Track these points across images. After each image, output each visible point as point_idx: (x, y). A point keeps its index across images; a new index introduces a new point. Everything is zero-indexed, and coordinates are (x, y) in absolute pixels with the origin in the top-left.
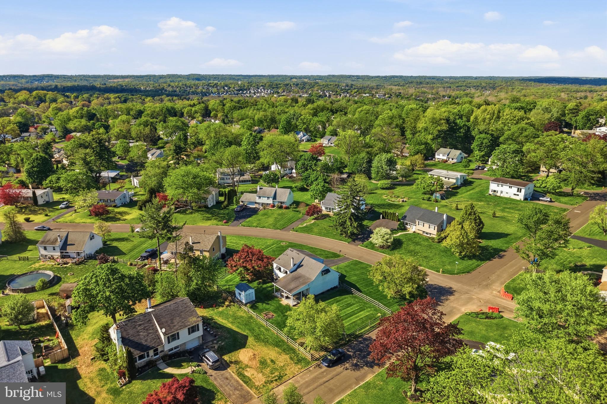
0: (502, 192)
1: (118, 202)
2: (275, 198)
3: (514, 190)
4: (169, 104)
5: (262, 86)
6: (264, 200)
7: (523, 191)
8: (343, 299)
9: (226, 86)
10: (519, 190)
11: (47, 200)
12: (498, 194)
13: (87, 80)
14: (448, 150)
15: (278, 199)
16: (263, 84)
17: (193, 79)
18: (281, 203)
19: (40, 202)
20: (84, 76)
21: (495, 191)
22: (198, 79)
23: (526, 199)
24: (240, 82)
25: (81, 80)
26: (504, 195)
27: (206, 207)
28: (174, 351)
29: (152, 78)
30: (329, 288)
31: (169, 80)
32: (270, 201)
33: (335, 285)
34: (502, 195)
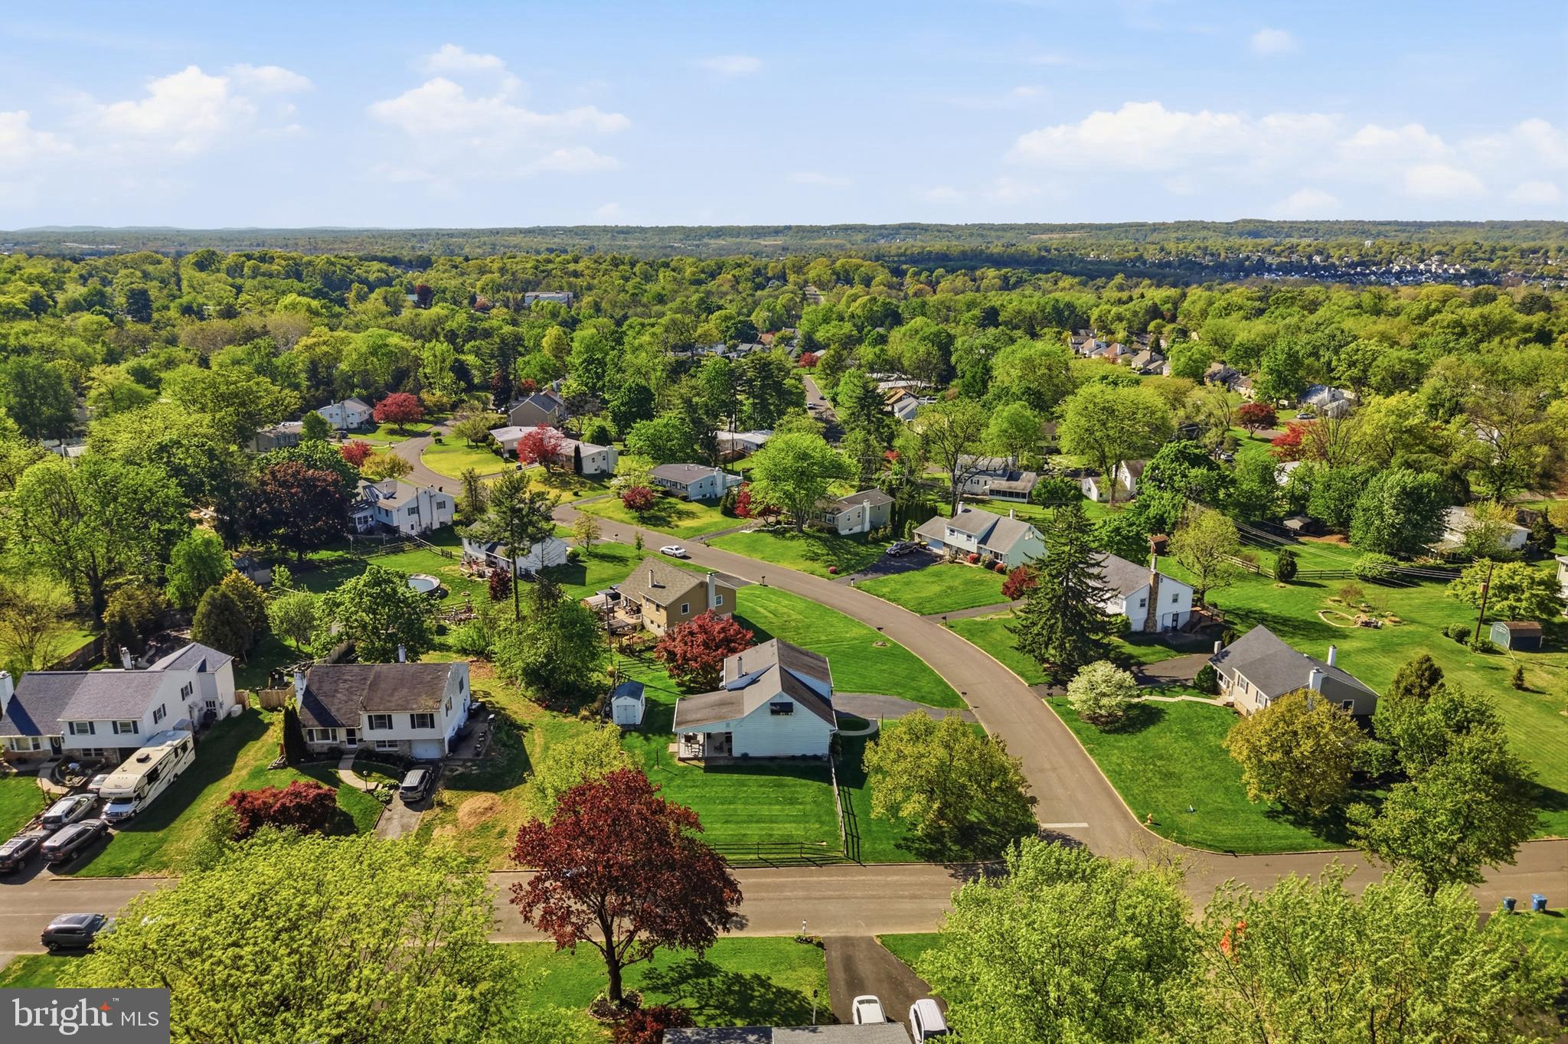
1: (691, 492)
2: (985, 540)
4: (1063, 297)
5: (1439, 253)
6: (959, 541)
8: (795, 785)
9: (1319, 252)
11: (604, 467)
13: (982, 236)
15: (992, 545)
16: (1444, 249)
17: (1241, 235)
18: (997, 555)
19: (589, 468)
20: (981, 226)
22: (1255, 234)
24: (1368, 243)
25: (972, 235)
27: (834, 532)
28: (387, 749)
29: (1133, 230)
30: (798, 753)
31: (1174, 235)
32: (972, 546)
33: (819, 753)
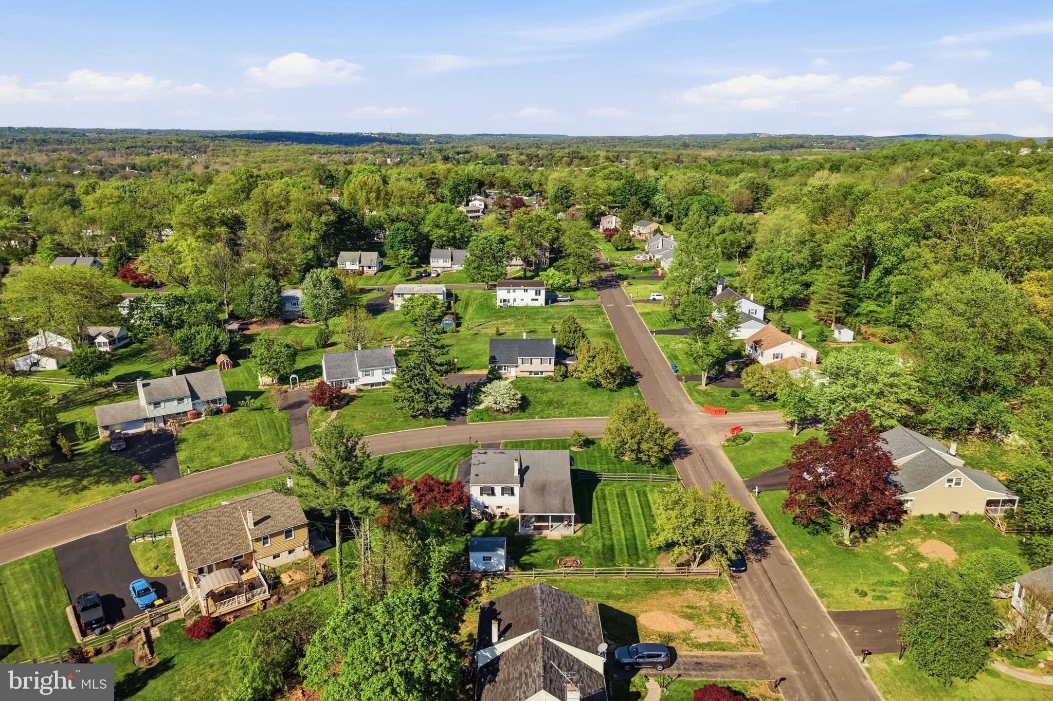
0: (515, 300)
2: (194, 396)
3: (531, 293)
6: (170, 408)
7: (543, 292)
10: (538, 293)
12: (511, 303)
14: (356, 254)
15: (204, 396)
21: (505, 301)
23: (547, 303)
26: (518, 303)
32: (187, 405)
34: (516, 304)
